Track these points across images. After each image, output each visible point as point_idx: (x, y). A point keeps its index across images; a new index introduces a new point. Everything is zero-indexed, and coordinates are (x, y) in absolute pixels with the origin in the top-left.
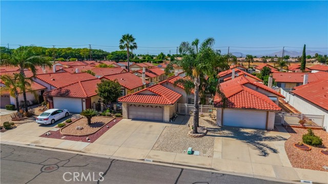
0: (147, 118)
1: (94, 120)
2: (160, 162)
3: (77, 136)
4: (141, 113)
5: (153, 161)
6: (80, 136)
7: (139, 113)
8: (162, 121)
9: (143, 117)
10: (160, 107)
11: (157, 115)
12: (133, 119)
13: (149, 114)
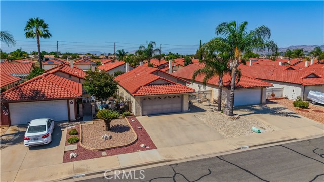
0: (165, 111)
1: (113, 123)
2: (255, 146)
3: (122, 147)
4: (157, 106)
5: (249, 147)
6: (126, 146)
7: (155, 107)
8: (181, 112)
9: (160, 111)
10: (178, 96)
11: (176, 106)
12: (149, 115)
13: (167, 106)
